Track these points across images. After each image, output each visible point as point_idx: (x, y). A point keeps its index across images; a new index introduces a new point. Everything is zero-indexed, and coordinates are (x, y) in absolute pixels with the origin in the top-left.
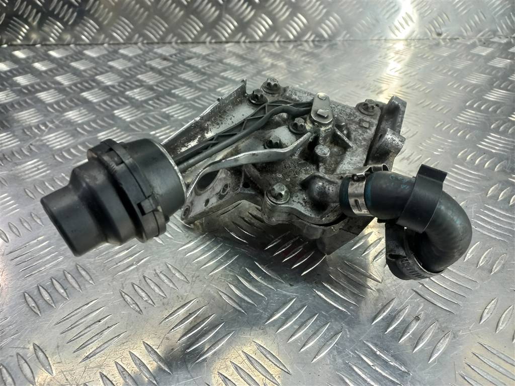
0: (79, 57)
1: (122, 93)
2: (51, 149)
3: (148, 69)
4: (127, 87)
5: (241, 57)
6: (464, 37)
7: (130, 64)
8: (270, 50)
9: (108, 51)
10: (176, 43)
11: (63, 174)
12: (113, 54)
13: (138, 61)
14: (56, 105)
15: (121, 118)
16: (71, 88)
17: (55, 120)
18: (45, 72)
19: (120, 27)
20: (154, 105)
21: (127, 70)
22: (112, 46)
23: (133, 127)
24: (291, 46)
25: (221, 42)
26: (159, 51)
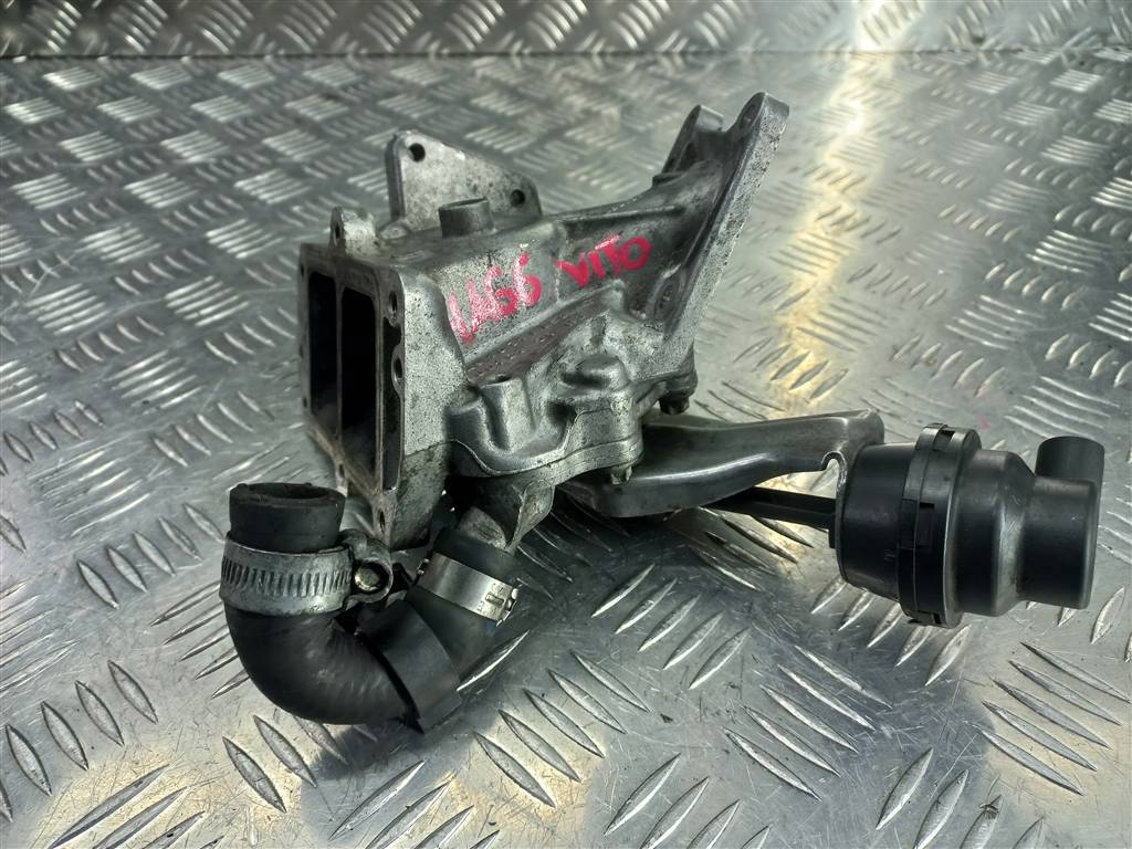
0: (120, 87)
1: (227, 185)
2: (49, 335)
3: (290, 122)
4: (238, 169)
5: (514, 94)
6: (1033, 47)
7: (246, 110)
8: (583, 75)
9: (191, 73)
10: (357, 55)
11: (78, 404)
12: (205, 85)
13: (265, 101)
14: (64, 215)
15: (223, 251)
16: (98, 170)
17: (59, 257)
18: (37, 127)
19: (219, 16)
20: (306, 216)
21: (239, 124)
22: (201, 63)
23: (253, 274)
24: (630, 66)
25: (464, 55)
26: (316, 76)
